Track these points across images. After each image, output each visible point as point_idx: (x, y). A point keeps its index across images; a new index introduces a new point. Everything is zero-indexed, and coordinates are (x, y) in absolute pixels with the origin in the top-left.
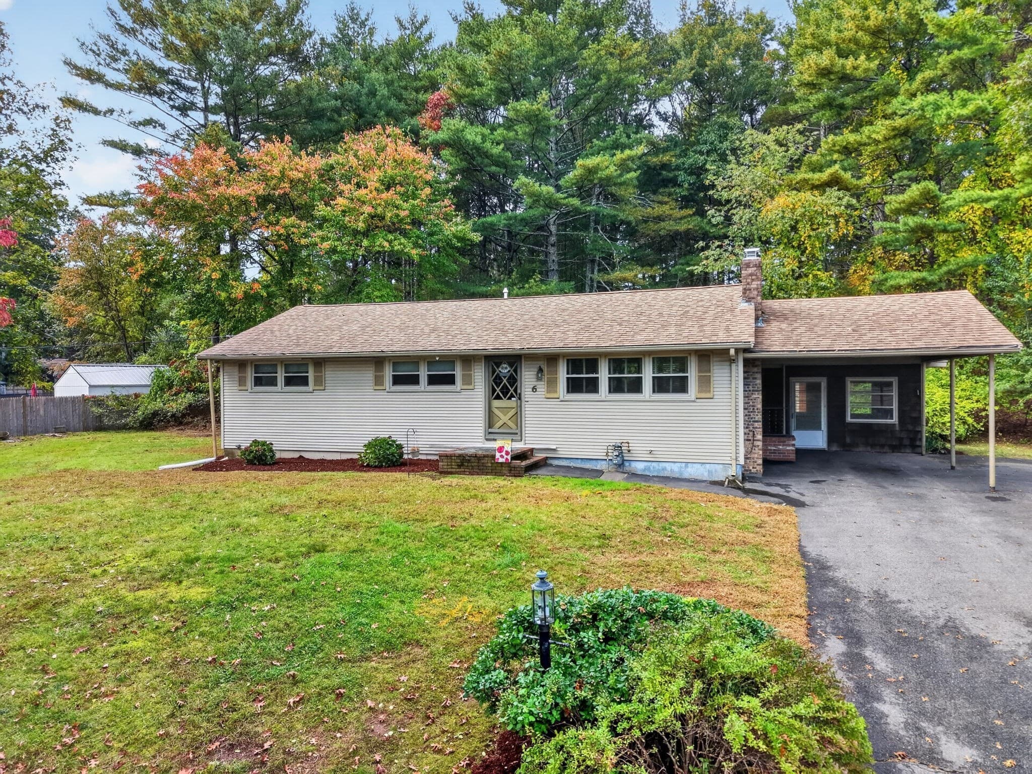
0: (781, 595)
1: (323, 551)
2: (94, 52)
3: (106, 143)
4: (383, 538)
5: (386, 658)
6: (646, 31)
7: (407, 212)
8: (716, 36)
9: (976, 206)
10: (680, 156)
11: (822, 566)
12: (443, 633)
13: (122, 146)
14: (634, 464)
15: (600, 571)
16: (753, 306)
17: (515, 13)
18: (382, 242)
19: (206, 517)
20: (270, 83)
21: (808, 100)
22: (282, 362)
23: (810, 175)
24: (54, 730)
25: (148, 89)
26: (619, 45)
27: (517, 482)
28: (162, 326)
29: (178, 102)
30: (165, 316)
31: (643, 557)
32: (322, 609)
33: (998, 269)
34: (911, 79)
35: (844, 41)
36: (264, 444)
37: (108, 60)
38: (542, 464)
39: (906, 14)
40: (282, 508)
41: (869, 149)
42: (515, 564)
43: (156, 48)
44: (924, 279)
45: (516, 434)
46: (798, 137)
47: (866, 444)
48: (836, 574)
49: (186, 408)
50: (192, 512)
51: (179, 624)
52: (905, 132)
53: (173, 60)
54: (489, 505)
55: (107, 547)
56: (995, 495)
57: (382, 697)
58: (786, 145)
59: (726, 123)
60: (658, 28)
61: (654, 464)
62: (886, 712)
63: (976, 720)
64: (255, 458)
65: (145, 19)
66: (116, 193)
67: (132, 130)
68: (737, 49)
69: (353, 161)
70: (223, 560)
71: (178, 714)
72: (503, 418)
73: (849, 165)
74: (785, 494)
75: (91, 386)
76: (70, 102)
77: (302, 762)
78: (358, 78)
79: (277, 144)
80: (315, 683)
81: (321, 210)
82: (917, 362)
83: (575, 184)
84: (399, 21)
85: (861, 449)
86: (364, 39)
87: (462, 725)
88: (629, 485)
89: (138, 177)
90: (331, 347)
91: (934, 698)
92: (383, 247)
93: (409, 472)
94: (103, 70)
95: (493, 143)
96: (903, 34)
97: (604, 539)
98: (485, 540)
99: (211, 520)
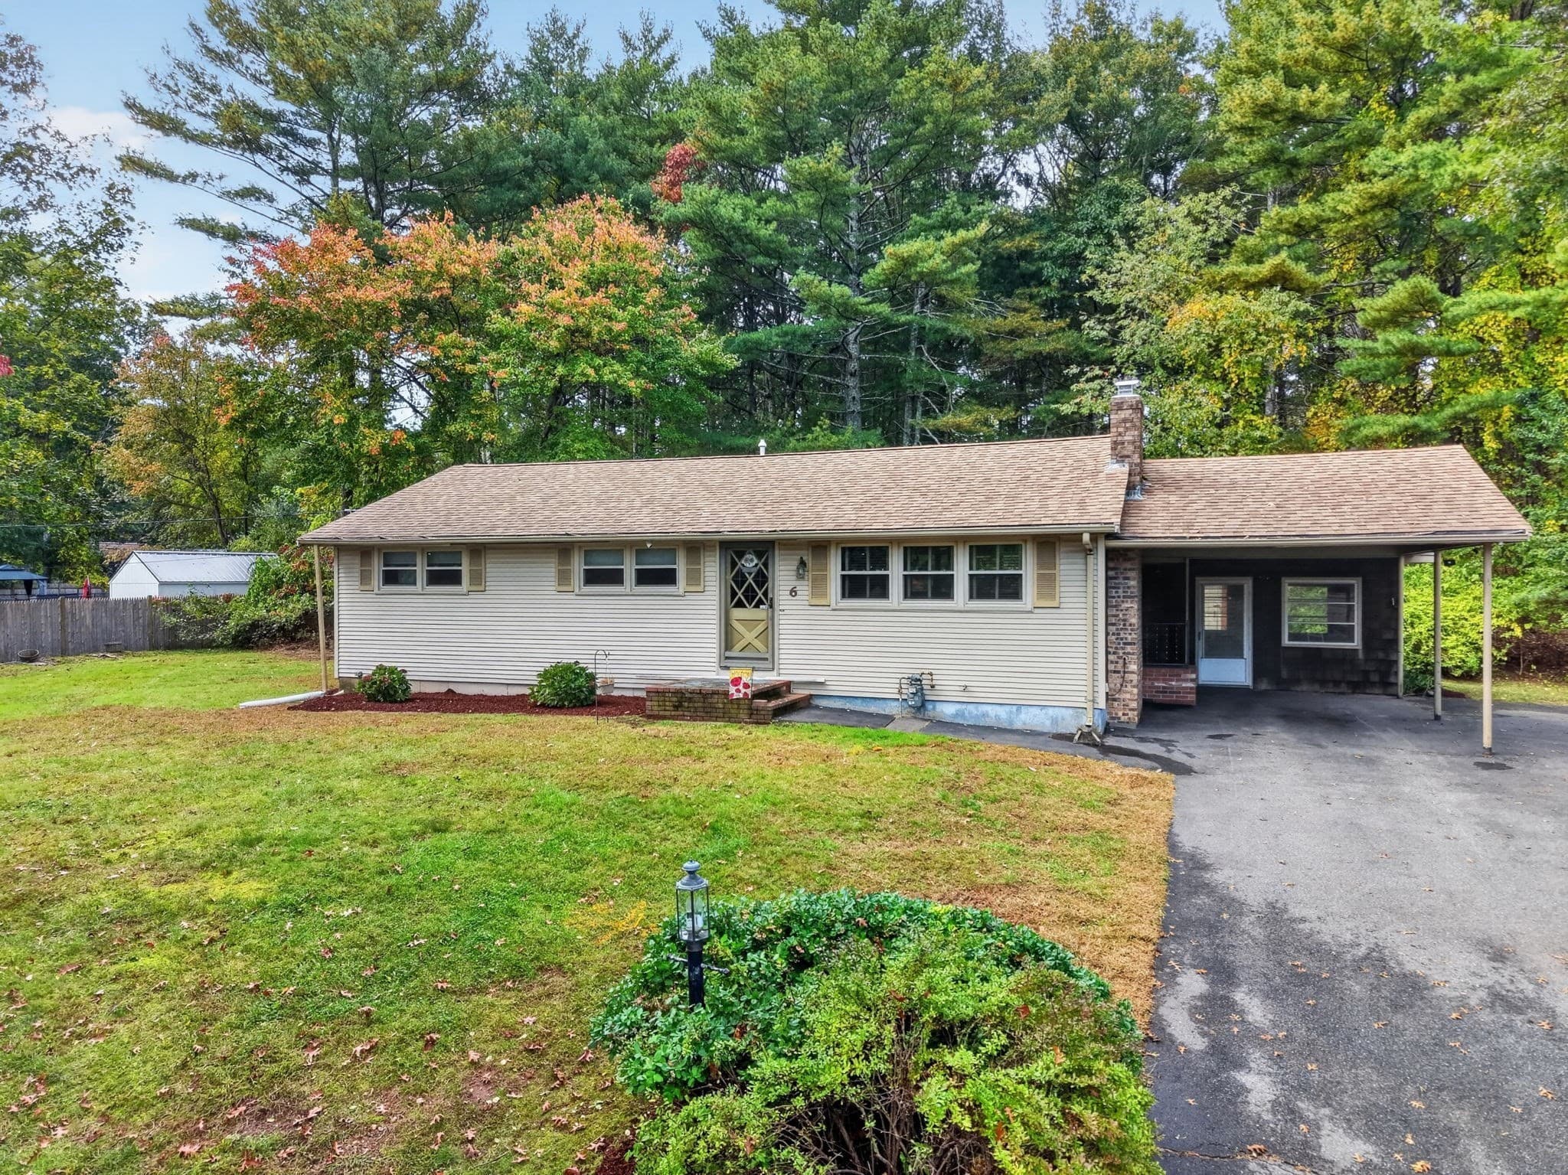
0: (1125, 908)
1: (445, 831)
2: (169, 88)
3: (183, 223)
4: (538, 813)
5: (509, 989)
6: (998, 50)
7: (623, 325)
8: (1106, 56)
9: (1500, 316)
10: (1047, 238)
11: (1197, 863)
12: (599, 955)
13: (210, 229)
14: (940, 707)
15: (854, 866)
16: (1126, 469)
17: (795, 24)
18: (585, 369)
19: (288, 778)
20: (426, 134)
21: (1243, 154)
22: (423, 550)
23: (1243, 268)
24: (11, 1083)
25: (250, 144)
26: (951, 71)
27: (758, 732)
28: (270, 495)
29: (293, 162)
30: (274, 479)
31: (925, 847)
32: (429, 915)
33: (1535, 412)
34: (1402, 118)
35: (1296, 61)
36: (392, 671)
37: (191, 101)
38: (802, 704)
39: (1393, 21)
40: (399, 766)
41: (1335, 227)
42: (728, 854)
43: (261, 82)
44: (1416, 426)
45: (767, 659)
46: (1224, 210)
47: (1313, 680)
48: (1216, 876)
49: (300, 618)
50: (269, 770)
51: (215, 934)
52: (1390, 202)
53: (284, 99)
54: (707, 765)
55: (135, 820)
56: (1492, 760)
57: (492, 1047)
58: (1205, 222)
59: (1117, 187)
60: (1016, 43)
61: (971, 707)
62: (1248, 1085)
63: (1383, 1100)
64: (379, 691)
65: (244, 38)
66: (200, 297)
67: (225, 203)
68: (1138, 75)
69: (545, 250)
70: (296, 842)
71: (192, 1064)
72: (748, 636)
73: (1305, 252)
74: (1166, 755)
75: (162, 584)
76: (134, 162)
77: (360, 1138)
78: (561, 124)
79: (434, 224)
80: (397, 1024)
81: (497, 321)
82: (1391, 555)
83: (884, 281)
84: (626, 39)
85: (1305, 687)
86: (571, 66)
87: (603, 1090)
88: (926, 738)
89: (227, 274)
90: (494, 527)
91: (1325, 1066)
92: (588, 376)
93: (598, 715)
94: (183, 115)
95: (760, 220)
96: (1389, 50)
97: (870, 818)
98: (688, 818)
99: (293, 783)
